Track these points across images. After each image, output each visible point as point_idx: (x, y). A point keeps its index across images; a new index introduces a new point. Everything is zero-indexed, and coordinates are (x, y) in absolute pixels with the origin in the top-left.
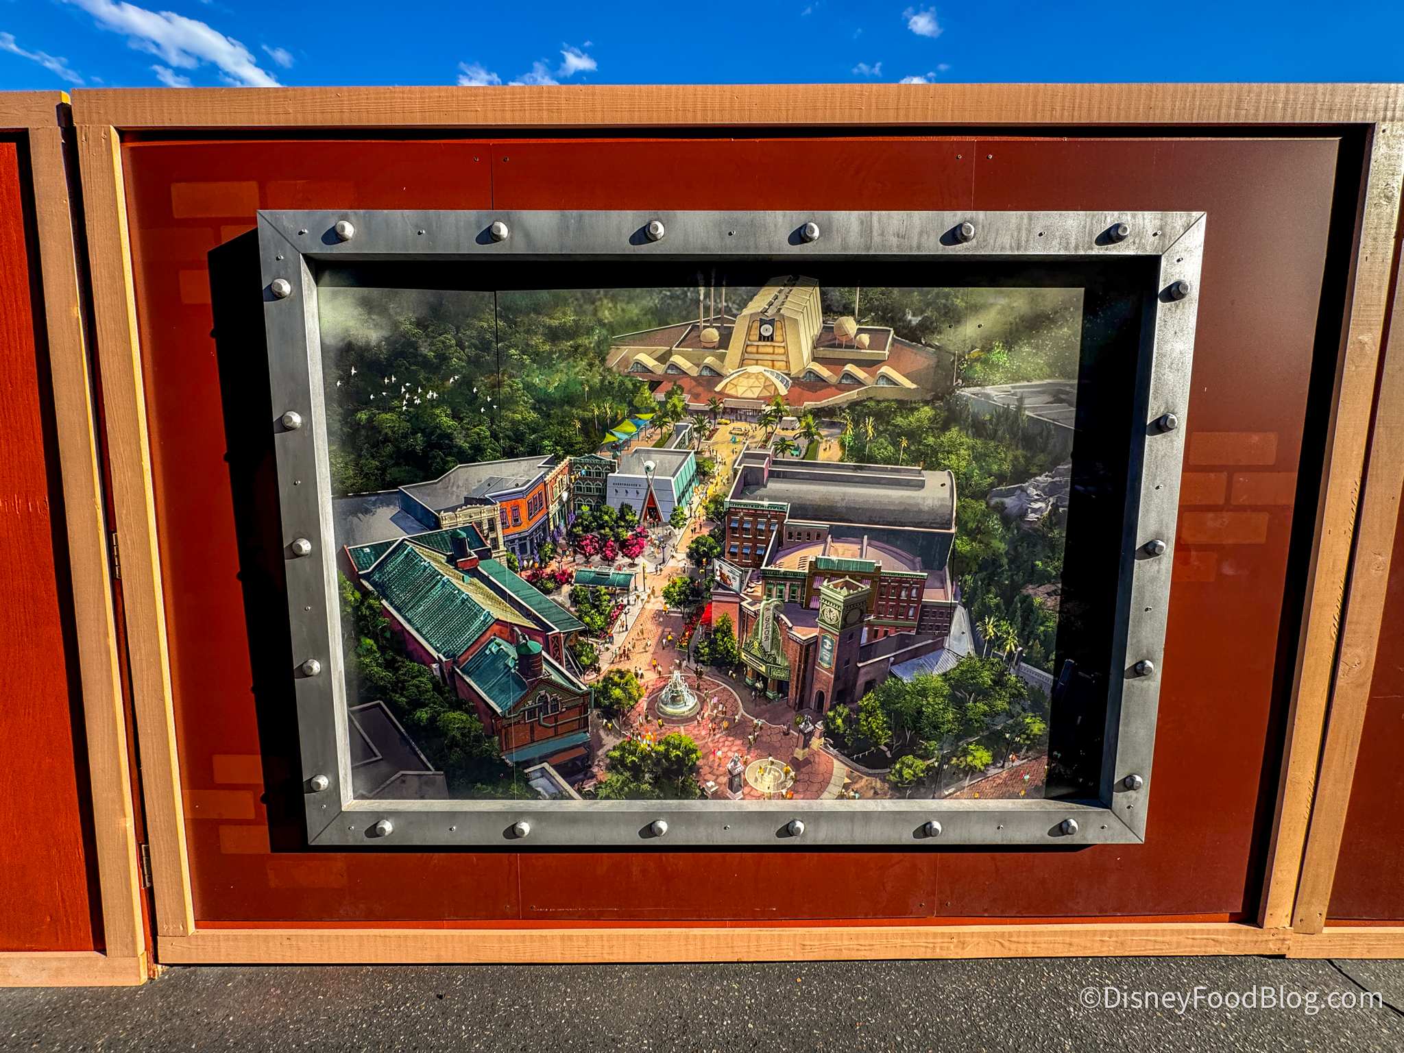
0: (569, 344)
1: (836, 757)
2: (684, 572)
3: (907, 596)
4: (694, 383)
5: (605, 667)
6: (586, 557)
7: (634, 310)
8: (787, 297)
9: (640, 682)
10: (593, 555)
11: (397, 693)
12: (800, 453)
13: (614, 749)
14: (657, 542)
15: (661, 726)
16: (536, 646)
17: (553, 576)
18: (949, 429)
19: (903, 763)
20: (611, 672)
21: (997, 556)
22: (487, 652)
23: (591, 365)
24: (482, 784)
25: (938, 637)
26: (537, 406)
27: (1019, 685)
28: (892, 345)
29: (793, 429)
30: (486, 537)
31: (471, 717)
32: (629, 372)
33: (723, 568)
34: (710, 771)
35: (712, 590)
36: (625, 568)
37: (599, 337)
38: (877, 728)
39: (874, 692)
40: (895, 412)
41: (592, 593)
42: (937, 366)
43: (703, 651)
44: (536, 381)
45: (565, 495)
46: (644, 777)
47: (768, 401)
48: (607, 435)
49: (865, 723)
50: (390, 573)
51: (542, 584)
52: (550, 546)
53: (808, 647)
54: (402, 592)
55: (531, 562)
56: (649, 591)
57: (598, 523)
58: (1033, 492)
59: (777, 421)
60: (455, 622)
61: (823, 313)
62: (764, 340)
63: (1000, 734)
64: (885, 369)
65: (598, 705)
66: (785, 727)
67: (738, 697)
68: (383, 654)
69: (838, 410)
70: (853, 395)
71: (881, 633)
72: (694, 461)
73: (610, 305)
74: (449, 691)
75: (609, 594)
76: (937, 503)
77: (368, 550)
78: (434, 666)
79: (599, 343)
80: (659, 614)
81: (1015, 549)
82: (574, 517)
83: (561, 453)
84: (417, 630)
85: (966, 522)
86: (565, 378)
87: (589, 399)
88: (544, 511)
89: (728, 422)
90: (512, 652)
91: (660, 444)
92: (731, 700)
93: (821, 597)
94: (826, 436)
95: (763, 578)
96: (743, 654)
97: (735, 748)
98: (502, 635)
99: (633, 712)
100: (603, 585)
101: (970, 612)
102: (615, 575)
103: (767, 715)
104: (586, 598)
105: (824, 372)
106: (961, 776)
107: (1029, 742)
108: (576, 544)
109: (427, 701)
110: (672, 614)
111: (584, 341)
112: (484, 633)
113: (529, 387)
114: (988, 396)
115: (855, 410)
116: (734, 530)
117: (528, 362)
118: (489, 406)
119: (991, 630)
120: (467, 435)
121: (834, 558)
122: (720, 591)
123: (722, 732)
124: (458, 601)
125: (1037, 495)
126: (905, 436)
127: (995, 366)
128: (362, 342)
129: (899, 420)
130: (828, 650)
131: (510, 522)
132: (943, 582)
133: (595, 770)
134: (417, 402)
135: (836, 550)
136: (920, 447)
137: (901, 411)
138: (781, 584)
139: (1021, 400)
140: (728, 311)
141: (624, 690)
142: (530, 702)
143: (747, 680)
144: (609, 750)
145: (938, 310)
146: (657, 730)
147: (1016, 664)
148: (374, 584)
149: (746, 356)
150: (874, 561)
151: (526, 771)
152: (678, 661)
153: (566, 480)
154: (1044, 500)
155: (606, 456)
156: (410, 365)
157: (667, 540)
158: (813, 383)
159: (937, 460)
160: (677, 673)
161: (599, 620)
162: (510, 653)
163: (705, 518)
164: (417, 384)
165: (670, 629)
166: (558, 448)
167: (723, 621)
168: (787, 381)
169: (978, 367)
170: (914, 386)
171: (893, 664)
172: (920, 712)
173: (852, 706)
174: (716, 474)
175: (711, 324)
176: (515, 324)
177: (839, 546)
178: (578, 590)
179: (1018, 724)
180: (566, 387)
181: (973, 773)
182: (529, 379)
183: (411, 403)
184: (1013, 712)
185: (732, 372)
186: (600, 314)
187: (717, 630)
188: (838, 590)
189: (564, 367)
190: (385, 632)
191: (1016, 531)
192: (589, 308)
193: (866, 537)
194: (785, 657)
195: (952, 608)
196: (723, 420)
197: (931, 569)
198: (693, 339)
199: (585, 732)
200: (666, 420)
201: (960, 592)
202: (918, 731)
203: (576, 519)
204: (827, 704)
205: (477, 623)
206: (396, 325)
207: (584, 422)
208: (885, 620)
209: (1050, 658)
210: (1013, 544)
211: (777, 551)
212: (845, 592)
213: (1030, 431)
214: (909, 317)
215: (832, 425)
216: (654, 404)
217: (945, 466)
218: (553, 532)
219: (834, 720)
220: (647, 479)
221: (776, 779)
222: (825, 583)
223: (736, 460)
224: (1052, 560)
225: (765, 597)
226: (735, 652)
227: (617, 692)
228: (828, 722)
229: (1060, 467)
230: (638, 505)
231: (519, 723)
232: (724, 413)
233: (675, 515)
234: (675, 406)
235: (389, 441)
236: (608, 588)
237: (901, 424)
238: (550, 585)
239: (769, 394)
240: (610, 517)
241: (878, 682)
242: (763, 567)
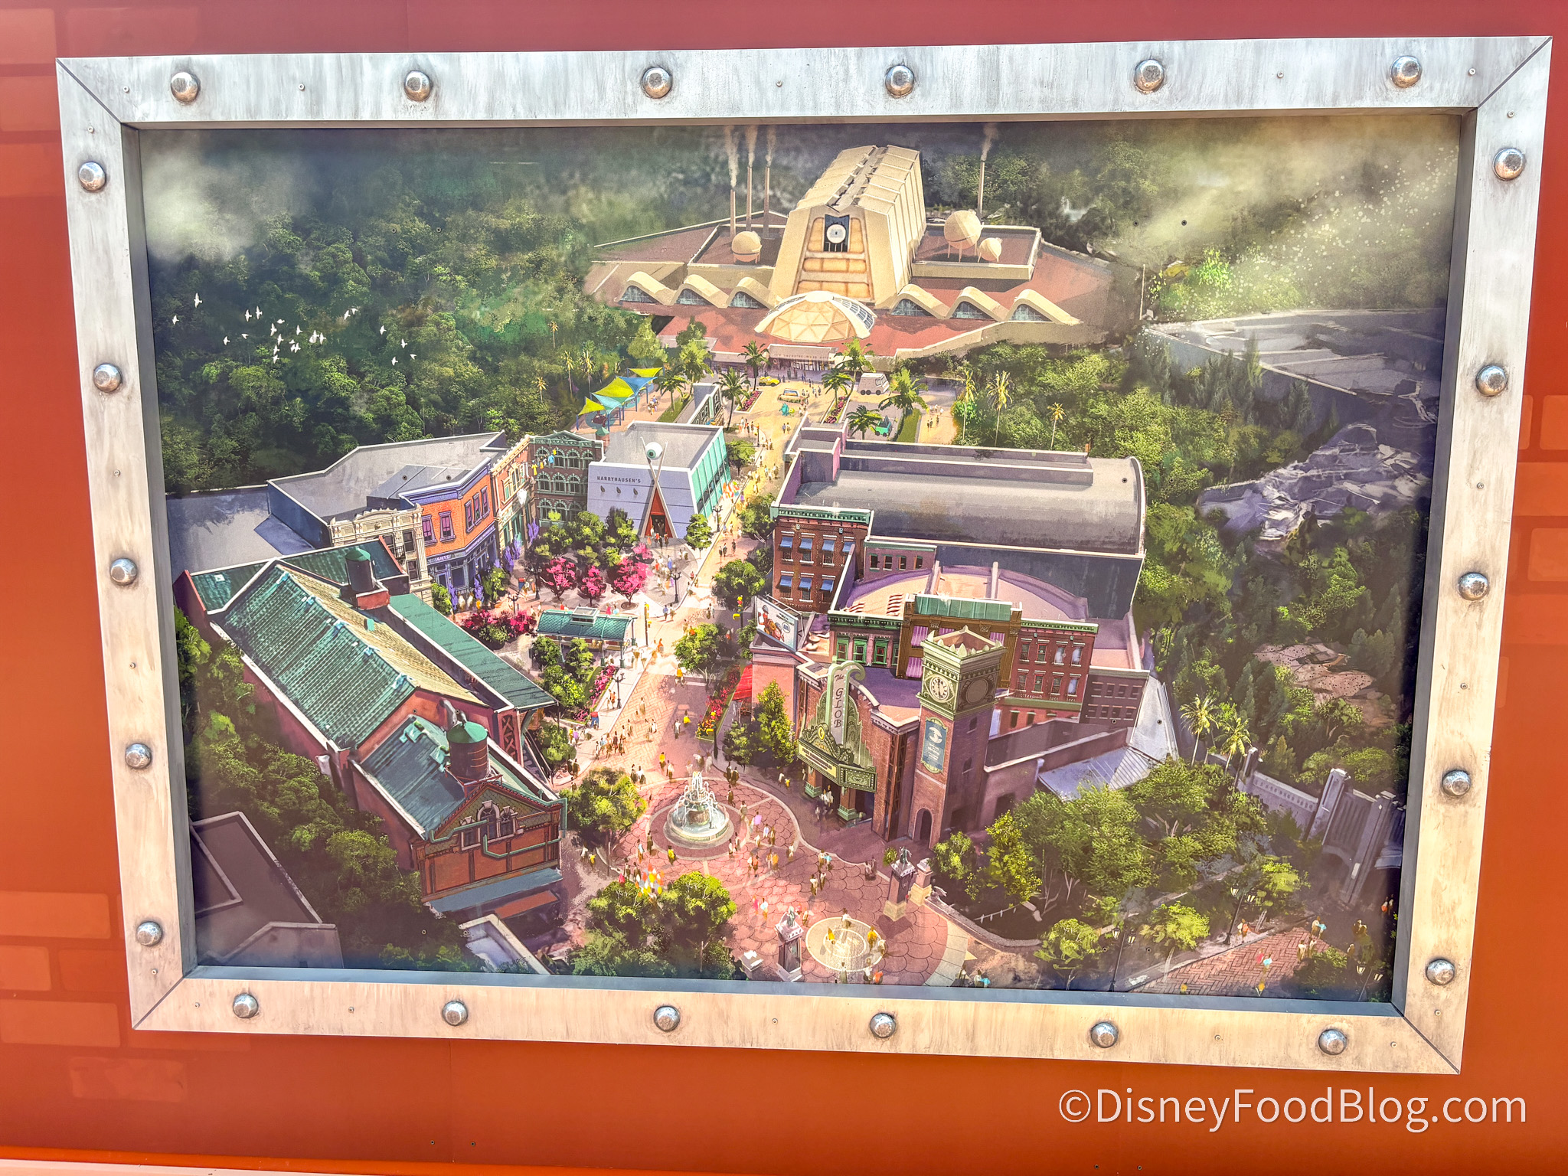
0: (526, 257)
1: (951, 917)
2: (709, 617)
3: (1064, 660)
4: (722, 320)
5: (585, 764)
6: (556, 592)
7: (627, 204)
8: (869, 180)
9: (638, 788)
10: (567, 588)
11: (264, 800)
12: (890, 430)
13: (599, 895)
14: (666, 570)
15: (672, 860)
16: (477, 731)
17: (504, 622)
18: (1132, 391)
19: (1061, 931)
20: (595, 772)
21: (1215, 598)
22: (403, 739)
23: (561, 290)
24: (394, 946)
25: (1117, 727)
26: (478, 355)
27: (1252, 809)
28: (1039, 255)
29: (878, 393)
30: (401, 560)
31: (377, 840)
32: (621, 302)
33: (769, 611)
34: (749, 933)
35: (751, 646)
36: (617, 610)
37: (573, 247)
38: (1018, 872)
39: (1011, 814)
40: (1043, 363)
41: (565, 647)
42: (1113, 289)
43: (738, 742)
44: (477, 315)
45: (523, 496)
46: (645, 941)
47: (838, 347)
48: (588, 401)
49: (997, 864)
50: (255, 613)
51: (487, 633)
52: (500, 575)
53: (903, 739)
54: (273, 643)
55: (471, 599)
56: (654, 647)
57: (573, 539)
58: (1272, 493)
59: (853, 379)
60: (352, 692)
61: (926, 205)
62: (832, 250)
63: (1220, 890)
64: (1027, 295)
65: (573, 824)
66: (869, 866)
67: (793, 817)
68: (244, 738)
69: (950, 362)
70: (975, 336)
71: (1022, 719)
72: (723, 443)
73: (591, 195)
74: (344, 800)
75: (591, 650)
76: (1112, 510)
77: (220, 578)
78: (322, 759)
79: (573, 256)
80: (668, 682)
81: (1244, 586)
82: (536, 529)
83: (516, 429)
84: (296, 703)
85: (1162, 543)
86: (520, 312)
87: (559, 344)
88: (490, 520)
89: (776, 381)
90: (441, 739)
91: (670, 416)
92: (783, 821)
93: (924, 659)
94: (932, 403)
95: (832, 628)
96: (801, 747)
97: (788, 899)
98: (427, 713)
99: (629, 837)
100: (582, 635)
101: (1169, 690)
102: (602, 621)
103: (840, 847)
104: (556, 656)
105: (927, 299)
106: (1157, 955)
107: (1270, 904)
108: (541, 573)
109: (311, 814)
110: (689, 683)
111: (549, 252)
112: (397, 709)
113: (464, 325)
114: (1196, 338)
115: (979, 361)
116: (786, 552)
117: (463, 286)
118: (403, 355)
119: (1205, 720)
120: (371, 401)
121: (944, 597)
122: (765, 647)
123: (768, 871)
124: (358, 659)
125: (1280, 498)
126: (1060, 402)
127: (1207, 289)
128: (209, 255)
129: (1050, 377)
130: (936, 744)
131: (438, 536)
132: (1124, 639)
133: (569, 927)
134: (295, 348)
135: (948, 585)
136: (1085, 420)
137: (1053, 362)
138: (861, 638)
139: (1251, 343)
140: (775, 203)
141: (615, 802)
142: (468, 819)
143: (808, 789)
144: (591, 897)
145: (1113, 197)
146: (665, 867)
147: (1248, 774)
148: (229, 630)
149: (804, 275)
150: (1010, 603)
151: (463, 927)
152: (699, 757)
153: (524, 471)
154: (1291, 507)
155: (586, 434)
156: (284, 291)
157: (682, 567)
158: (912, 318)
159: (1113, 440)
160: (697, 776)
161: (576, 691)
162: (437, 741)
163: (740, 532)
164: (293, 320)
165: (686, 707)
166: (512, 421)
167: (769, 694)
168: (869, 316)
169: (1180, 289)
170: (1075, 321)
171: (1042, 770)
172: (1088, 849)
173: (976, 836)
174: (758, 464)
175: (749, 225)
176: (443, 226)
177: (954, 579)
178: (544, 643)
179: (1252, 874)
180: (523, 325)
181: (1177, 951)
182: (465, 312)
183: (284, 349)
184: (1243, 854)
185: (782, 301)
186: (574, 210)
187: (760, 709)
188: (952, 648)
189: (519, 293)
190: (247, 704)
191: (1244, 558)
192: (557, 200)
193: (996, 565)
194: (867, 753)
195: (1142, 680)
196: (769, 379)
197: (1105, 617)
198: (718, 248)
199: (553, 868)
200: (679, 378)
201: (1153, 656)
202: (1086, 880)
203: (541, 532)
204: (936, 829)
205: (387, 693)
206: (261, 229)
207: (552, 380)
208: (1029, 699)
209: (1305, 765)
210: (1240, 578)
211: (854, 586)
212: (962, 651)
213: (1267, 394)
214: (1066, 210)
215: (942, 385)
216: (659, 353)
217: (1126, 449)
218: (504, 552)
219: (948, 858)
220: (650, 471)
221: (854, 950)
222: (931, 637)
223: (788, 443)
224: (1306, 604)
225: (835, 658)
226: (788, 744)
227: (603, 805)
228: (938, 861)
229: (1318, 452)
230: (636, 513)
231: (451, 850)
232: (769, 367)
233: (694, 527)
234: (692, 356)
235: (253, 410)
236: (590, 641)
237: (1053, 383)
238: (500, 635)
239: (839, 337)
240: (592, 529)
241: (1018, 799)
242: (832, 611)
